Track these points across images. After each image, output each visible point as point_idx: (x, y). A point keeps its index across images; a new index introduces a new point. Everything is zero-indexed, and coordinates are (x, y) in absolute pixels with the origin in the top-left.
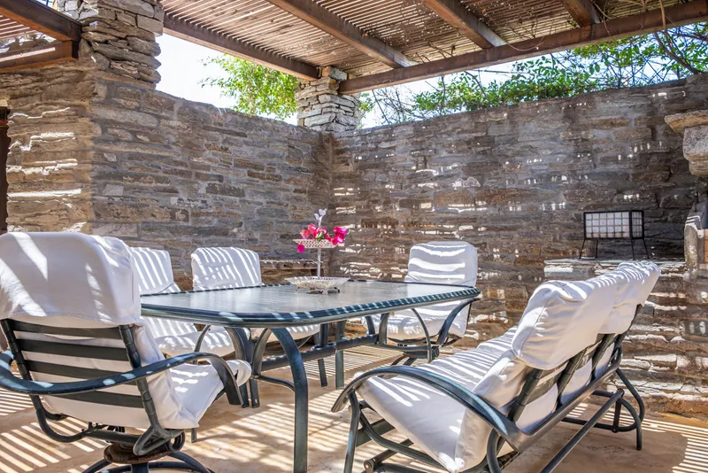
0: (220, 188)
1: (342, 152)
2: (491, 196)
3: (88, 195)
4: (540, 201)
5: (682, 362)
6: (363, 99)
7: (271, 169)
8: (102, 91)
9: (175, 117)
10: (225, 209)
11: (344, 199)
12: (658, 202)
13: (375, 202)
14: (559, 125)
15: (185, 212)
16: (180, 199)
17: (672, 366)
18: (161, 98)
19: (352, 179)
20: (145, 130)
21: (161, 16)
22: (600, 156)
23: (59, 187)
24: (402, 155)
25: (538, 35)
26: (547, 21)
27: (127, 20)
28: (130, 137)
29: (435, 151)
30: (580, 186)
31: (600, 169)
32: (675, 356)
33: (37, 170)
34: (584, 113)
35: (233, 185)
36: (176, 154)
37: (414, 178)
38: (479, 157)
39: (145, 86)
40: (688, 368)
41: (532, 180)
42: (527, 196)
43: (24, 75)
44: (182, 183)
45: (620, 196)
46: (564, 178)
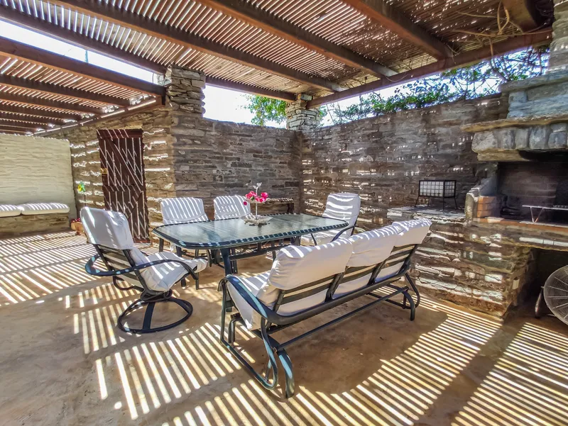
0: (239, 164)
1: (306, 141)
2: (379, 167)
3: (173, 171)
4: (405, 170)
5: (457, 273)
6: (322, 109)
7: (266, 153)
8: (176, 120)
9: (214, 130)
10: (241, 174)
11: (307, 166)
12: (474, 173)
13: (321, 168)
14: (419, 125)
15: (220, 177)
16: (218, 171)
17: (452, 275)
18: (205, 121)
19: (310, 156)
20: (199, 138)
21: (204, 78)
22: (442, 144)
23: (162, 167)
24: (335, 143)
25: (414, 67)
26: (419, 58)
27: (186, 83)
28: (191, 142)
29: (351, 141)
30: (428, 162)
31: (441, 152)
32: (454, 269)
33: (154, 159)
34: (434, 118)
35: (246, 162)
36: (215, 148)
37: (340, 155)
38: (374, 144)
39: (197, 116)
40: (461, 277)
41: (401, 158)
42: (398, 167)
43: (147, 113)
44: (218, 163)
45: (451, 169)
46: (419, 157)
